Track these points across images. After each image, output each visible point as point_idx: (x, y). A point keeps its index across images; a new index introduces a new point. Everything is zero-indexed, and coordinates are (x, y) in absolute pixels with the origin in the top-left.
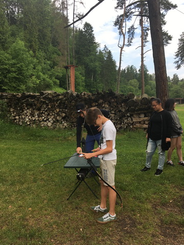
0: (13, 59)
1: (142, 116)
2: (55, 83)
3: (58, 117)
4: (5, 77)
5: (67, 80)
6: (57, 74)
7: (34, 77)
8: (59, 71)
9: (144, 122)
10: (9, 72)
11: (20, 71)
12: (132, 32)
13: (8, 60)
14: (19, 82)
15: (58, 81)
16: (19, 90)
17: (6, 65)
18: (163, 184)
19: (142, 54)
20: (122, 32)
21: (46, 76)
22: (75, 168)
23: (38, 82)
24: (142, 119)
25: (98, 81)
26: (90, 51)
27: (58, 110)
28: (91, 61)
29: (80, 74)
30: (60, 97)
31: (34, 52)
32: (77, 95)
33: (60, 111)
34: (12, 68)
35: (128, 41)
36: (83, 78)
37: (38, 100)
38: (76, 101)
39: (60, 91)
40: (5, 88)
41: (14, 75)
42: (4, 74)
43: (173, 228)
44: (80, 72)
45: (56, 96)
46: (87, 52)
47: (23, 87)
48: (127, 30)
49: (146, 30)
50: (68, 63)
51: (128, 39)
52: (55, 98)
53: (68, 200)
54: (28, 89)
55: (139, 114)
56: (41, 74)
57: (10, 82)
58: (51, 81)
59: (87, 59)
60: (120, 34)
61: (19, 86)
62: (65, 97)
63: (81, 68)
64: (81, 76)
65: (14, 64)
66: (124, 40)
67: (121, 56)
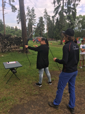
55: (14, 44)
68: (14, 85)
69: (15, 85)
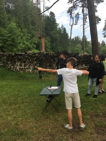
0: (9, 33)
1: (84, 65)
2: (33, 47)
3: (35, 67)
4: (5, 44)
5: (40, 45)
6: (34, 41)
7: (21, 44)
8: (36, 40)
9: (85, 68)
10: (7, 41)
11: (13, 40)
12: (77, 16)
13: (7, 34)
14: (13, 46)
15: (35, 46)
16: (13, 51)
17: (5, 37)
18: (96, 104)
19: (84, 29)
20: (72, 17)
21: (29, 43)
22: (46, 95)
23: (24, 46)
24: (84, 67)
25: (58, 45)
26: (53, 28)
27: (35, 62)
28: (54, 34)
29: (48, 41)
30: (37, 55)
31: (21, 29)
32: (46, 54)
33: (36, 63)
34: (9, 38)
35: (76, 22)
36: (50, 44)
37: (24, 57)
38: (46, 57)
39: (36, 51)
40: (5, 50)
41: (10, 42)
42: (4, 42)
43: (103, 129)
44: (48, 40)
45: (34, 55)
46: (52, 29)
47: (15, 49)
48: (75, 16)
49: (86, 15)
50: (41, 35)
51: (76, 20)
52: (34, 56)
53: (42, 113)
54: (18, 50)
55: (82, 64)
56: (26, 42)
57: (8, 47)
58: (31, 46)
59: (51, 33)
60: (71, 18)
61: (13, 49)
62: (39, 55)
63: (48, 38)
64: (48, 43)
65: (10, 36)
66: (73, 21)
67: (71, 30)
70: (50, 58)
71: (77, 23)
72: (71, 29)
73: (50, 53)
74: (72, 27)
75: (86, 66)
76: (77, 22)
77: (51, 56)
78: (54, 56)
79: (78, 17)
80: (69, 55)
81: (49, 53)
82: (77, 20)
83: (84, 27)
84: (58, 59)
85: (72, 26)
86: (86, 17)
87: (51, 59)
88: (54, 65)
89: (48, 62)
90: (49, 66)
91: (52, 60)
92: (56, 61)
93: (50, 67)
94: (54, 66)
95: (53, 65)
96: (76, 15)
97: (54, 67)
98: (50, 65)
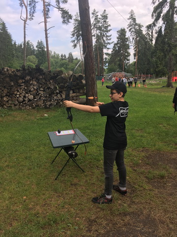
1: (71, 92)
9: (73, 98)
12: (33, 5)
19: (46, 30)
24: (70, 95)
35: (30, 15)
51: (30, 12)
66: (27, 12)
67: (25, 29)
68: (72, 185)
69: (75, 185)
70: (8, 79)
71: (33, 18)
72: (25, 27)
73: (8, 70)
74: (25, 23)
75: (74, 94)
76: (33, 16)
77: (10, 76)
78: (16, 75)
79: (34, 7)
80: (44, 74)
81: (6, 70)
82: (32, 12)
83: (46, 25)
84: (24, 81)
85: (25, 21)
86: (47, 9)
87: (11, 81)
88: (18, 93)
89: (5, 87)
90: (6, 95)
91: (12, 84)
92: (20, 86)
93: (9, 96)
94: (16, 95)
95: (16, 93)
96: (30, 2)
97: (18, 96)
98: (8, 92)
